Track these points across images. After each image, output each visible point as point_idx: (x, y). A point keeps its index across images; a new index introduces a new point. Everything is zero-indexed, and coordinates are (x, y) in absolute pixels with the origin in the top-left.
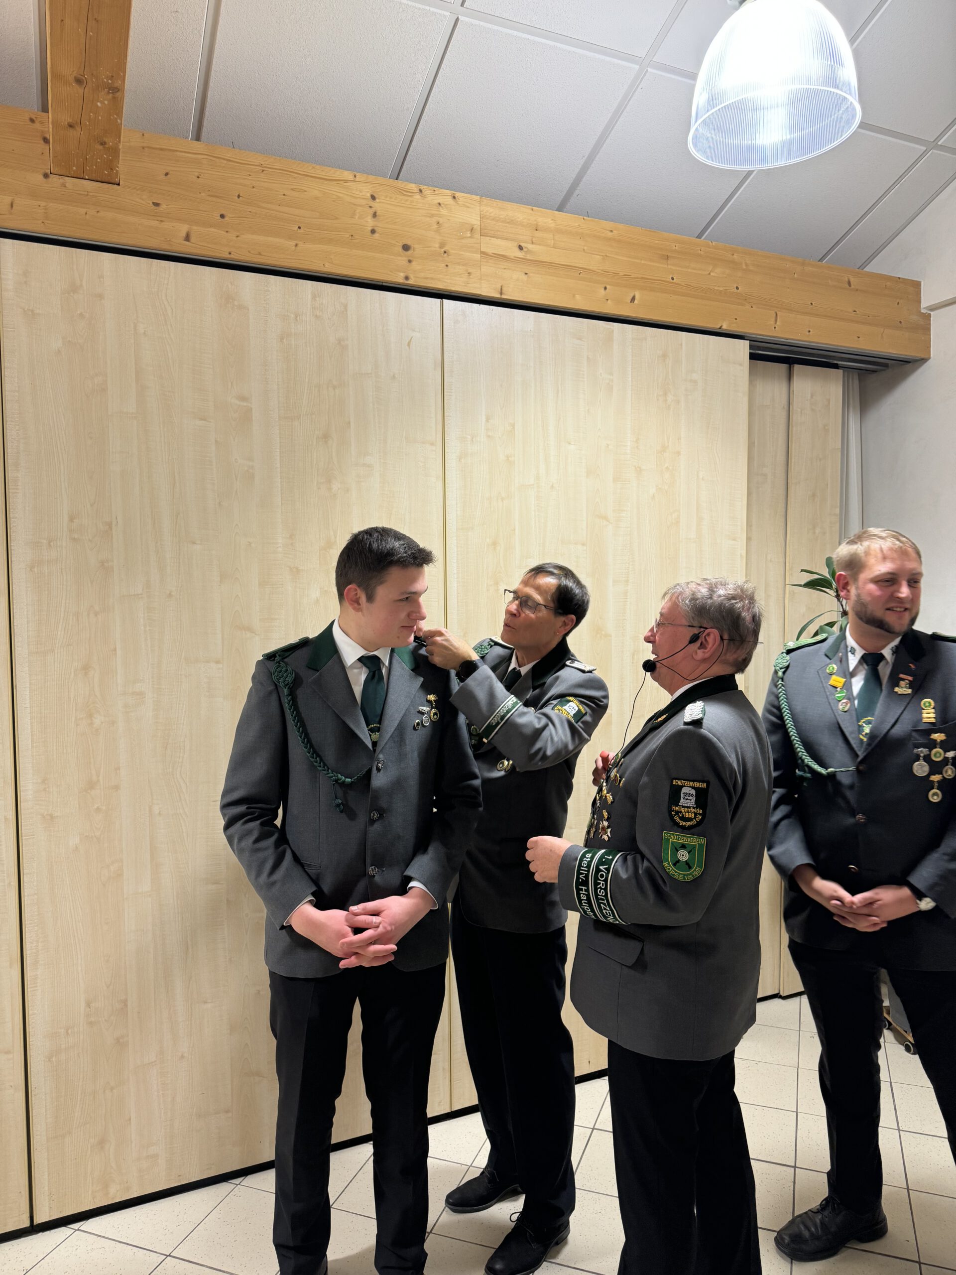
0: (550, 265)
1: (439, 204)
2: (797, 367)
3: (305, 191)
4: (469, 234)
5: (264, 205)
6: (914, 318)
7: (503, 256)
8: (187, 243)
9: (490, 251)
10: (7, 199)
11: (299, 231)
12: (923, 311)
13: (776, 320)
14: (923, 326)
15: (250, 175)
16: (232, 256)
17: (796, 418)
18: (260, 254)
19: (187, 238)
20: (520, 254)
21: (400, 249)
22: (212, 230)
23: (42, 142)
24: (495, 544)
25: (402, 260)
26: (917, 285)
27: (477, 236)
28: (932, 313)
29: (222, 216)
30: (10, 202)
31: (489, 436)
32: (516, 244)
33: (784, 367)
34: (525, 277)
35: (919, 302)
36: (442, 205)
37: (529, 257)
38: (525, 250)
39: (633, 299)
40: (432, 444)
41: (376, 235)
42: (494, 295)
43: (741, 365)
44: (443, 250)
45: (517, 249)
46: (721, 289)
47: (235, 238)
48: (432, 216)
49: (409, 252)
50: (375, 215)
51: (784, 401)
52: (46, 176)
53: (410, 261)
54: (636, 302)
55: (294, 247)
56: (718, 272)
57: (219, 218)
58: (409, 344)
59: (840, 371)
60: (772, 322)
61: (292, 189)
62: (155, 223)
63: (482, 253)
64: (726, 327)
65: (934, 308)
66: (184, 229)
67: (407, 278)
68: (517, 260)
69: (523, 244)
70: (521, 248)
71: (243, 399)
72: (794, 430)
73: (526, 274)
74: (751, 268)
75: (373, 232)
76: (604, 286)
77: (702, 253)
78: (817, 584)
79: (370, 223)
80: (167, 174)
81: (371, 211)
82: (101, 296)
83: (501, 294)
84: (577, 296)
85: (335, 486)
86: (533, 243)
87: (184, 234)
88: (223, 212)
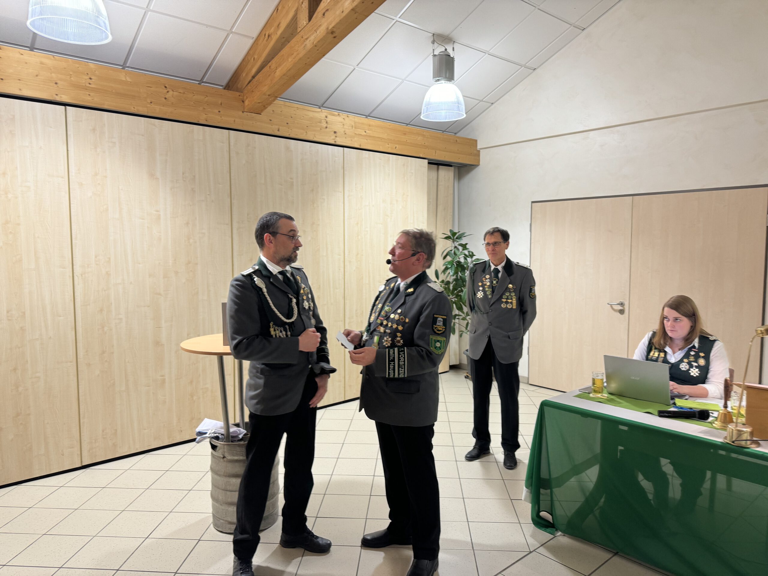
0: (374, 137)
1: (344, 119)
2: (440, 167)
3: (308, 115)
4: (351, 128)
5: (298, 120)
6: (475, 152)
7: (360, 134)
8: (278, 132)
9: (357, 133)
10: (233, 119)
11: (307, 128)
12: (478, 149)
13: (435, 153)
14: (478, 154)
15: (294, 111)
16: (290, 136)
17: (440, 183)
18: (297, 135)
19: (278, 130)
20: (365, 134)
21: (333, 133)
22: (285, 128)
23: (242, 102)
24: (357, 224)
25: (333, 137)
26: (476, 141)
27: (354, 128)
28: (481, 150)
29: (287, 123)
30: (234, 120)
31: (356, 190)
32: (364, 131)
33: (436, 166)
34: (367, 141)
35: (476, 146)
36: (345, 119)
37: (368, 135)
38: (367, 132)
39: (396, 148)
40: (341, 192)
41: (327, 129)
42: (358, 147)
43: (425, 168)
44: (344, 133)
45: (364, 132)
46: (420, 144)
47: (290, 130)
48: (342, 122)
49: (335, 134)
50: (327, 122)
51: (436, 178)
52: (243, 112)
53: (336, 137)
54: (397, 148)
55: (305, 133)
56: (420, 138)
57: (286, 124)
58: (335, 162)
59: (452, 168)
60: (434, 154)
61: (305, 115)
62: (271, 126)
63: (355, 134)
64: (421, 156)
65: (481, 149)
66: (277, 127)
67: (335, 142)
68: (364, 136)
69: (366, 131)
70: (365, 132)
71: (291, 179)
72: (440, 187)
73: (367, 140)
74: (429, 137)
75: (326, 127)
76: (388, 143)
77: (415, 132)
78: (448, 238)
79: (326, 125)
80: (273, 111)
81: (326, 121)
82: (255, 148)
83: (360, 146)
84: (381, 147)
85: (315, 205)
86: (369, 130)
87: (277, 130)
88: (288, 122)
